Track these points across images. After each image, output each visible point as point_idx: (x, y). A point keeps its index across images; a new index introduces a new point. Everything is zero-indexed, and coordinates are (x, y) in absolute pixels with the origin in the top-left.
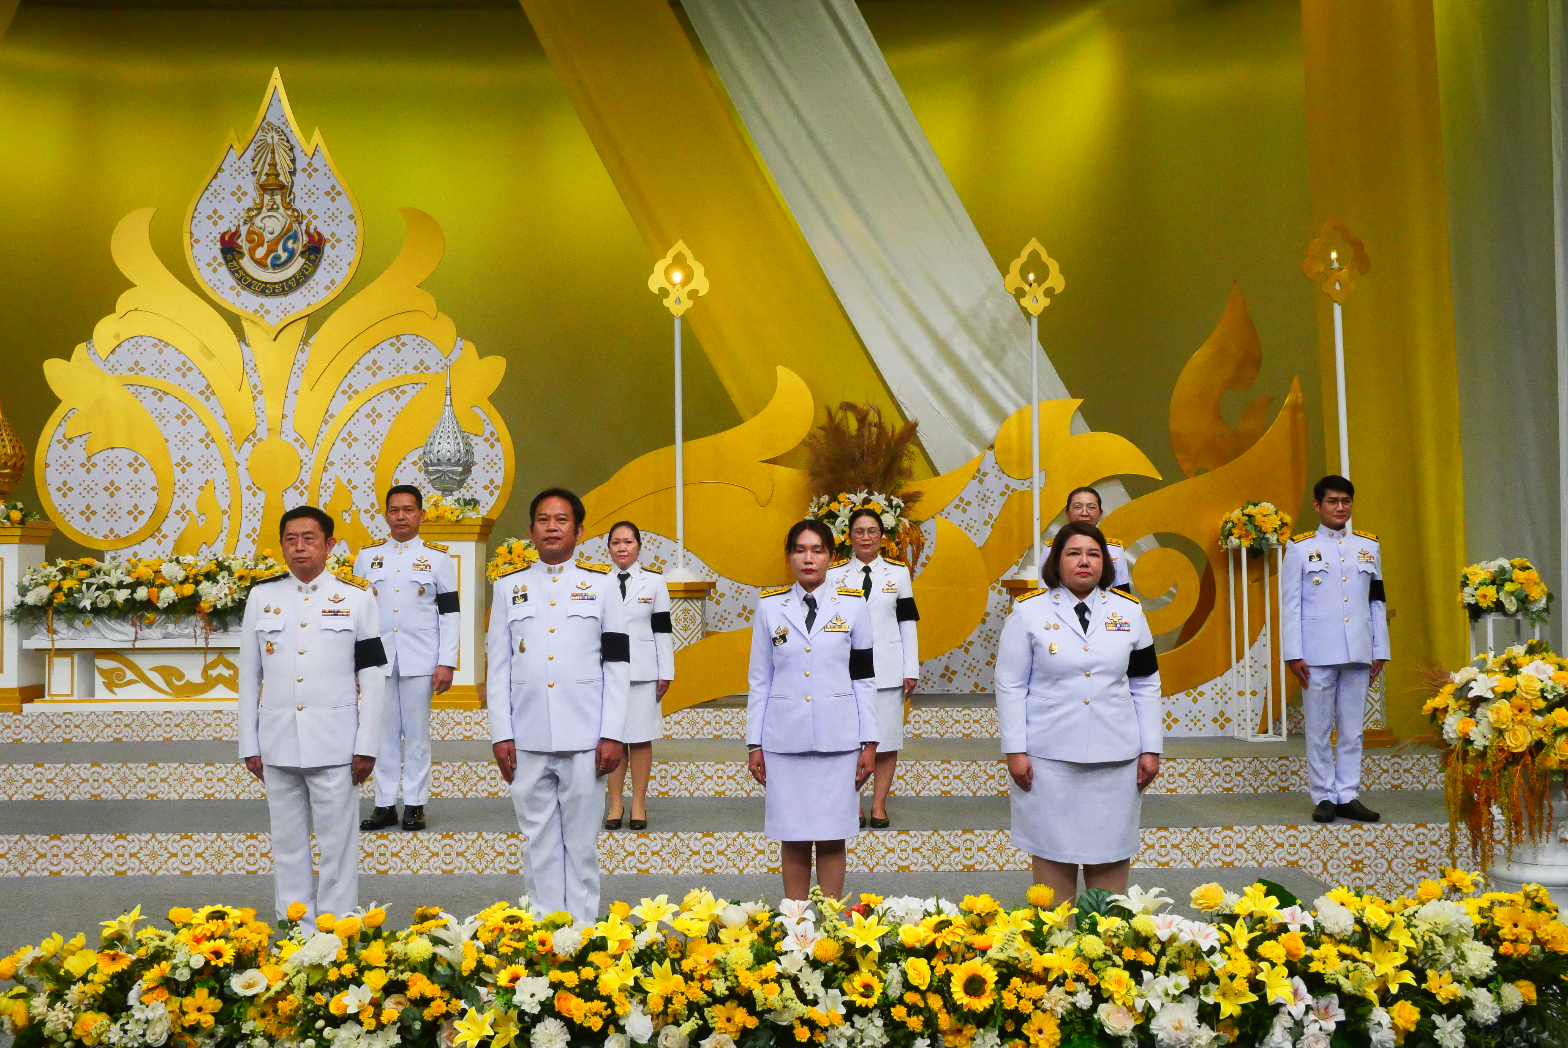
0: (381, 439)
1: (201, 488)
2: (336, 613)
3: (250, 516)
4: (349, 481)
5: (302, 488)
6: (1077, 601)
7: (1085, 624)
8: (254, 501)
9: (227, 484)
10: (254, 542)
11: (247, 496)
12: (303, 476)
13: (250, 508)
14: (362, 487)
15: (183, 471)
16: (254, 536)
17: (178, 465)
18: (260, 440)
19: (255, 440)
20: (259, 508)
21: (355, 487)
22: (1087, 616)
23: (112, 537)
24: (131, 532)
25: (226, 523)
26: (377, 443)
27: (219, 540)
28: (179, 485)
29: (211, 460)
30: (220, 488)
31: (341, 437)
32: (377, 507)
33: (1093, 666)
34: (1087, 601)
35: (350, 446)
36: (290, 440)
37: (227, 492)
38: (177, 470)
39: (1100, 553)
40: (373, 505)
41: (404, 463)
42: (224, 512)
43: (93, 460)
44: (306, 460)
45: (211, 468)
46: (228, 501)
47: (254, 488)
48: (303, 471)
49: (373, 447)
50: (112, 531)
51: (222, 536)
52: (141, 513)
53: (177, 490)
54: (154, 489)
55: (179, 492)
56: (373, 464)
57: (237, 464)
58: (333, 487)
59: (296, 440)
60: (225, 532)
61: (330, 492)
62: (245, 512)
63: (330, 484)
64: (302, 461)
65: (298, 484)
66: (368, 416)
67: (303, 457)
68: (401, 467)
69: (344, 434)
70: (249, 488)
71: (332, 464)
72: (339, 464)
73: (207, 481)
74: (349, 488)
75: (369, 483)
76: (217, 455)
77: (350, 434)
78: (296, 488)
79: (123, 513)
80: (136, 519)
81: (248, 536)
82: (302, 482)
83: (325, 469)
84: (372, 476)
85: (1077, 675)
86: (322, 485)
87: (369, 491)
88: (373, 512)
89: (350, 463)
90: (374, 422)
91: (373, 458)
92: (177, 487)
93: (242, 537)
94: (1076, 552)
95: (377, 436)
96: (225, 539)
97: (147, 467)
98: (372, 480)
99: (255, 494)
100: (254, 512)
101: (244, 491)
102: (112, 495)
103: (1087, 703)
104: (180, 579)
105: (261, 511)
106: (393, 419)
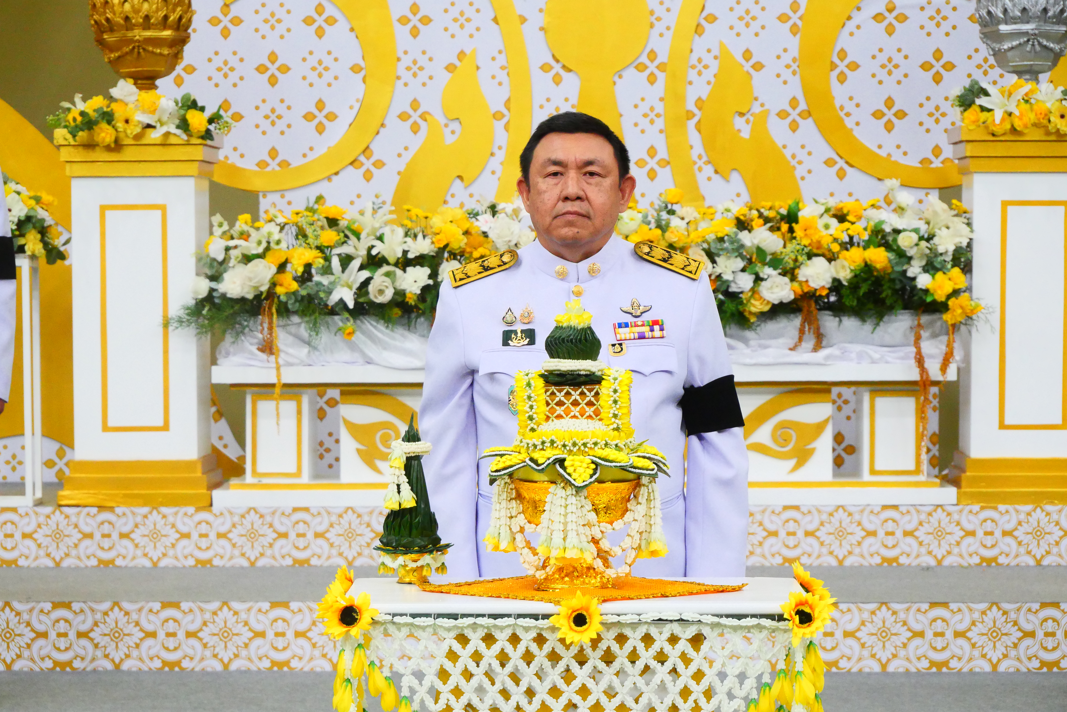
1: (450, 68)
4: (747, 55)
5: (652, 67)
8: (558, 94)
9: (501, 59)
11: (542, 83)
12: (655, 43)
13: (550, 108)
14: (773, 67)
15: (415, 33)
17: (403, 20)
21: (758, 66)
23: (273, 165)
24: (311, 156)
25: (501, 137)
27: (487, 173)
28: (406, 61)
29: (470, 12)
30: (488, 68)
32: (803, 106)
37: (502, 76)
38: (403, 31)
40: (794, 102)
41: (858, 18)
42: (497, 116)
43: (235, 10)
44: (660, 11)
45: (470, 28)
46: (504, 93)
47: (557, 68)
48: (655, 32)
50: (273, 153)
51: (494, 163)
52: (331, 117)
53: (401, 71)
54: (356, 69)
55: (406, 76)
56: (795, 18)
57: (523, 20)
58: (714, 66)
60: (500, 155)
61: (708, 75)
63: (708, 59)
64: (652, 13)
65: (644, 59)
68: (851, 26)
70: (545, 68)
71: (712, 19)
72: (726, 18)
73: (461, 55)
74: (747, 66)
75: (787, 58)
78: (641, 68)
79: (295, 116)
80: (320, 129)
82: (652, 55)
83: (699, 30)
84: (793, 44)
86: (694, 61)
87: (787, 74)
88: (794, 114)
89: (747, 17)
91: (795, 6)
92: (402, 66)
96: (498, 168)
97: (342, 25)
98: (794, 52)
99: (557, 80)
101: (537, 73)
102: (273, 81)
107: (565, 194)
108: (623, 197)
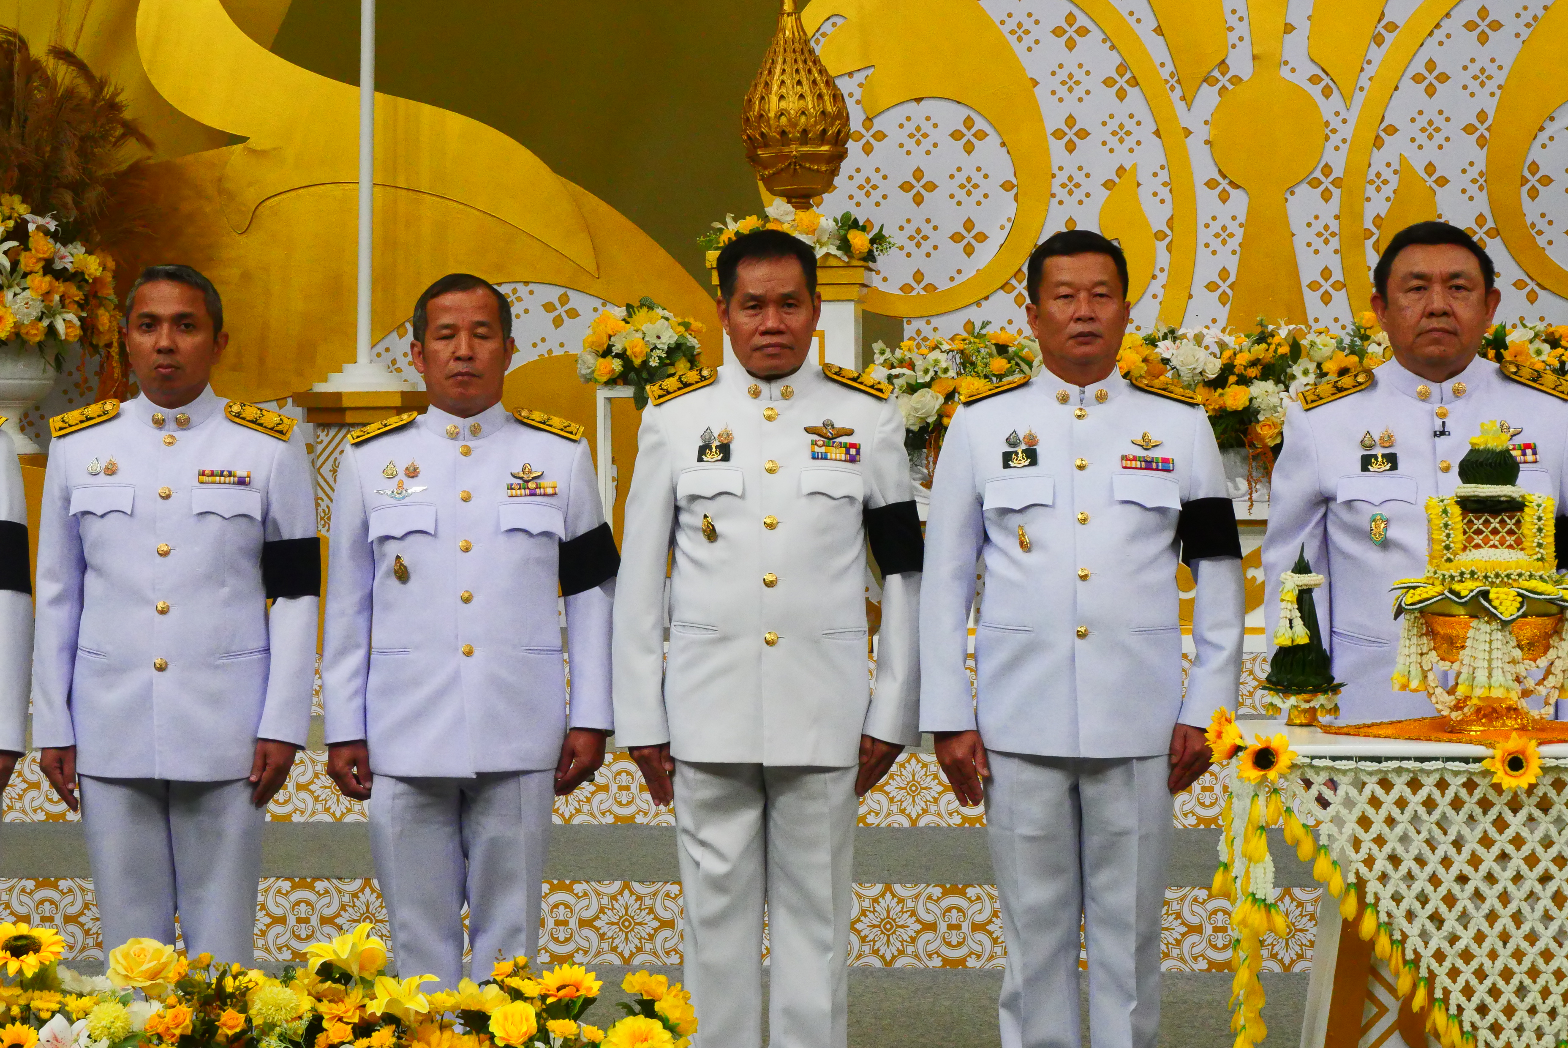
0: (1500, 78)
1: (1109, 185)
3: (1216, 244)
4: (1430, 168)
5: (1327, 183)
8: (1224, 212)
9: (1164, 176)
10: (1223, 299)
11: (1207, 200)
12: (1330, 157)
13: (1216, 227)
14: (1457, 181)
15: (1071, 147)
16: (1224, 287)
17: (1058, 134)
18: (1236, 80)
19: (1224, 81)
20: (1233, 227)
21: (1443, 181)
23: (918, 289)
24: (959, 279)
25: (1163, 258)
26: (1491, 86)
27: (1148, 296)
28: (1062, 177)
29: (1130, 125)
30: (1150, 185)
31: (1411, 72)
32: (1490, 224)
35: (1431, 91)
36: (1301, 79)
37: (1164, 193)
38: (1057, 147)
40: (1480, 220)
41: (1551, 129)
42: (1160, 236)
43: (878, 124)
44: (1335, 122)
45: (1130, 142)
46: (1166, 211)
47: (1224, 184)
48: (1330, 146)
49: (1483, 95)
50: (918, 276)
51: (1156, 287)
52: (981, 237)
53: (1056, 189)
54: (1007, 186)
55: (1061, 194)
56: (1482, 129)
57: (1188, 132)
58: (1394, 182)
59: (1314, 80)
60: (1162, 278)
61: (1387, 190)
62: (1205, 236)
63: (1387, 174)
64: (1327, 124)
65: (1318, 174)
66: (1470, 26)
67: (1328, 115)
68: (1543, 137)
69: (1418, 67)
70: (1211, 184)
71: (1392, 130)
72: (1406, 130)
73: (1121, 170)
74: (1430, 181)
75: (1473, 173)
76: (1143, 113)
77: (1431, 65)
78: (1315, 183)
79: (942, 238)
80: (969, 251)
81: (1211, 287)
82: (1327, 170)
83: (1378, 143)
84: (1480, 157)
86: (1372, 176)
87: (1473, 190)
88: (1480, 233)
89: (1430, 128)
90: (1483, 39)
91: (1482, 116)
92: (1056, 182)
93: (1198, 289)
95: (1491, 69)
96: (1160, 292)
97: (993, 139)
98: (1480, 165)
99: (1224, 197)
100: (1224, 234)
101: (1202, 190)
102: (918, 200)
104: (1211, 375)
105: (1239, 233)
106: (1525, 33)
107: (1429, 309)
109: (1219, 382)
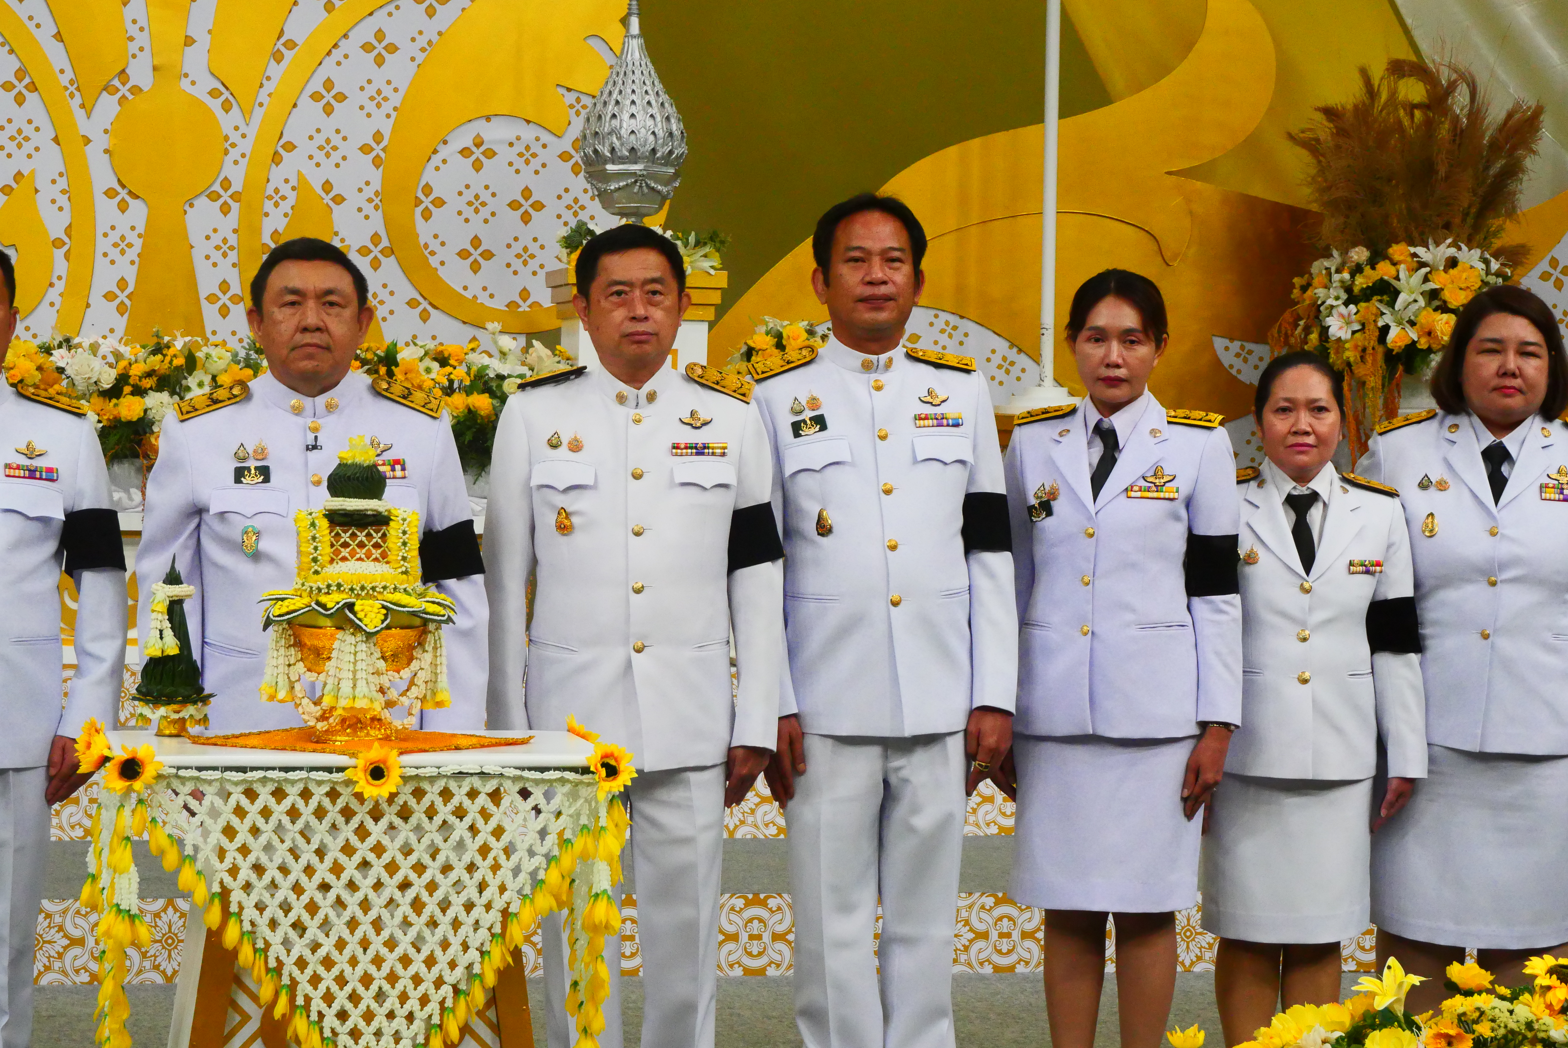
0: (396, 100)
1: (6, 190)
2: (700, 450)
3: (114, 253)
4: (327, 186)
5: (225, 197)
6: (1488, 439)
7: (1498, 484)
8: (123, 222)
9: (62, 183)
10: (121, 309)
11: (106, 209)
12: (229, 170)
13: (114, 237)
14: (354, 200)
16: (122, 297)
18: (136, 90)
19: (124, 90)
20: (132, 237)
21: (339, 200)
22: (1505, 469)
25: (61, 267)
26: (387, 107)
29: (28, 130)
30: (48, 192)
31: (310, 90)
32: (385, 243)
33: (1503, 566)
34: (1510, 441)
35: (328, 110)
36: (200, 92)
37: (63, 200)
39: (1544, 352)
40: (375, 239)
41: (444, 152)
42: (57, 243)
44: (235, 137)
45: (28, 147)
46: (65, 219)
47: (123, 193)
48: (229, 159)
49: (379, 116)
51: (53, 295)
56: (378, 150)
57: (87, 141)
58: (292, 197)
59: (214, 93)
60: (60, 286)
61: (285, 206)
62: (103, 244)
63: (285, 190)
64: (226, 138)
65: (217, 187)
66: (367, 47)
67: (227, 129)
68: (436, 160)
69: (316, 85)
70: (110, 193)
71: (290, 147)
72: (305, 147)
73: (18, 176)
74: (327, 199)
75: (369, 192)
76: (41, 119)
77: (329, 84)
78: (214, 197)
81: (109, 296)
82: (226, 184)
83: (276, 159)
84: (376, 177)
85: (1469, 581)
86: (270, 191)
87: (368, 209)
88: (376, 252)
89: (328, 147)
90: (380, 61)
91: (378, 136)
93: (96, 298)
94: (1497, 347)
95: (387, 91)
96: (58, 301)
98: (376, 185)
99: (123, 207)
100: (123, 245)
101: (101, 199)
103: (1486, 637)
105: (138, 243)
106: (420, 57)
107: (303, 324)
108: (360, 329)
109: (114, 392)
